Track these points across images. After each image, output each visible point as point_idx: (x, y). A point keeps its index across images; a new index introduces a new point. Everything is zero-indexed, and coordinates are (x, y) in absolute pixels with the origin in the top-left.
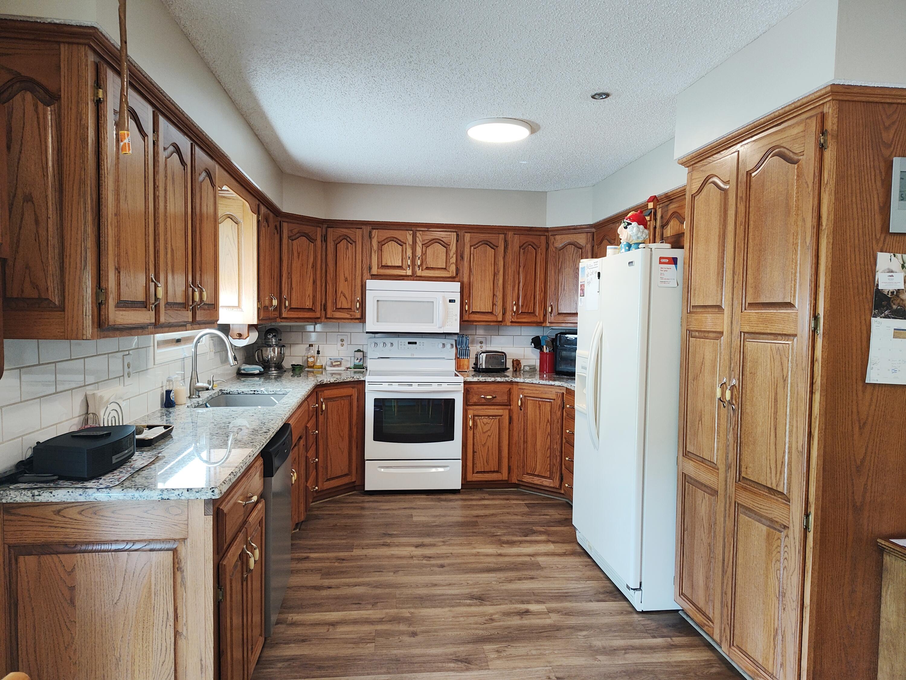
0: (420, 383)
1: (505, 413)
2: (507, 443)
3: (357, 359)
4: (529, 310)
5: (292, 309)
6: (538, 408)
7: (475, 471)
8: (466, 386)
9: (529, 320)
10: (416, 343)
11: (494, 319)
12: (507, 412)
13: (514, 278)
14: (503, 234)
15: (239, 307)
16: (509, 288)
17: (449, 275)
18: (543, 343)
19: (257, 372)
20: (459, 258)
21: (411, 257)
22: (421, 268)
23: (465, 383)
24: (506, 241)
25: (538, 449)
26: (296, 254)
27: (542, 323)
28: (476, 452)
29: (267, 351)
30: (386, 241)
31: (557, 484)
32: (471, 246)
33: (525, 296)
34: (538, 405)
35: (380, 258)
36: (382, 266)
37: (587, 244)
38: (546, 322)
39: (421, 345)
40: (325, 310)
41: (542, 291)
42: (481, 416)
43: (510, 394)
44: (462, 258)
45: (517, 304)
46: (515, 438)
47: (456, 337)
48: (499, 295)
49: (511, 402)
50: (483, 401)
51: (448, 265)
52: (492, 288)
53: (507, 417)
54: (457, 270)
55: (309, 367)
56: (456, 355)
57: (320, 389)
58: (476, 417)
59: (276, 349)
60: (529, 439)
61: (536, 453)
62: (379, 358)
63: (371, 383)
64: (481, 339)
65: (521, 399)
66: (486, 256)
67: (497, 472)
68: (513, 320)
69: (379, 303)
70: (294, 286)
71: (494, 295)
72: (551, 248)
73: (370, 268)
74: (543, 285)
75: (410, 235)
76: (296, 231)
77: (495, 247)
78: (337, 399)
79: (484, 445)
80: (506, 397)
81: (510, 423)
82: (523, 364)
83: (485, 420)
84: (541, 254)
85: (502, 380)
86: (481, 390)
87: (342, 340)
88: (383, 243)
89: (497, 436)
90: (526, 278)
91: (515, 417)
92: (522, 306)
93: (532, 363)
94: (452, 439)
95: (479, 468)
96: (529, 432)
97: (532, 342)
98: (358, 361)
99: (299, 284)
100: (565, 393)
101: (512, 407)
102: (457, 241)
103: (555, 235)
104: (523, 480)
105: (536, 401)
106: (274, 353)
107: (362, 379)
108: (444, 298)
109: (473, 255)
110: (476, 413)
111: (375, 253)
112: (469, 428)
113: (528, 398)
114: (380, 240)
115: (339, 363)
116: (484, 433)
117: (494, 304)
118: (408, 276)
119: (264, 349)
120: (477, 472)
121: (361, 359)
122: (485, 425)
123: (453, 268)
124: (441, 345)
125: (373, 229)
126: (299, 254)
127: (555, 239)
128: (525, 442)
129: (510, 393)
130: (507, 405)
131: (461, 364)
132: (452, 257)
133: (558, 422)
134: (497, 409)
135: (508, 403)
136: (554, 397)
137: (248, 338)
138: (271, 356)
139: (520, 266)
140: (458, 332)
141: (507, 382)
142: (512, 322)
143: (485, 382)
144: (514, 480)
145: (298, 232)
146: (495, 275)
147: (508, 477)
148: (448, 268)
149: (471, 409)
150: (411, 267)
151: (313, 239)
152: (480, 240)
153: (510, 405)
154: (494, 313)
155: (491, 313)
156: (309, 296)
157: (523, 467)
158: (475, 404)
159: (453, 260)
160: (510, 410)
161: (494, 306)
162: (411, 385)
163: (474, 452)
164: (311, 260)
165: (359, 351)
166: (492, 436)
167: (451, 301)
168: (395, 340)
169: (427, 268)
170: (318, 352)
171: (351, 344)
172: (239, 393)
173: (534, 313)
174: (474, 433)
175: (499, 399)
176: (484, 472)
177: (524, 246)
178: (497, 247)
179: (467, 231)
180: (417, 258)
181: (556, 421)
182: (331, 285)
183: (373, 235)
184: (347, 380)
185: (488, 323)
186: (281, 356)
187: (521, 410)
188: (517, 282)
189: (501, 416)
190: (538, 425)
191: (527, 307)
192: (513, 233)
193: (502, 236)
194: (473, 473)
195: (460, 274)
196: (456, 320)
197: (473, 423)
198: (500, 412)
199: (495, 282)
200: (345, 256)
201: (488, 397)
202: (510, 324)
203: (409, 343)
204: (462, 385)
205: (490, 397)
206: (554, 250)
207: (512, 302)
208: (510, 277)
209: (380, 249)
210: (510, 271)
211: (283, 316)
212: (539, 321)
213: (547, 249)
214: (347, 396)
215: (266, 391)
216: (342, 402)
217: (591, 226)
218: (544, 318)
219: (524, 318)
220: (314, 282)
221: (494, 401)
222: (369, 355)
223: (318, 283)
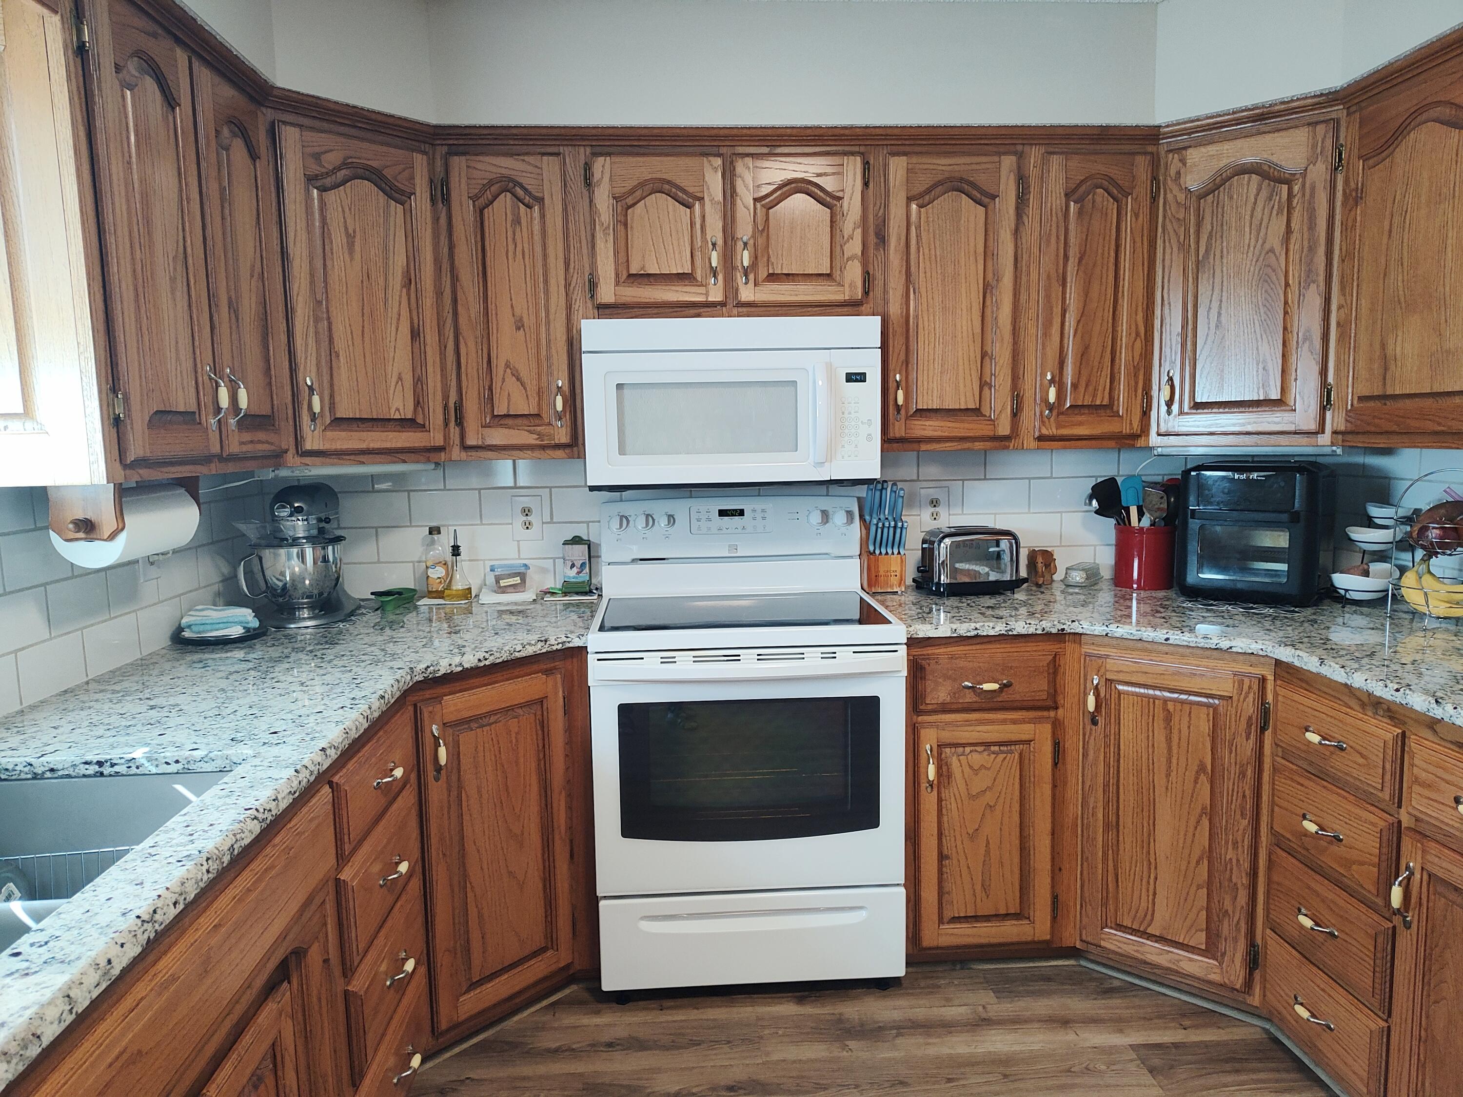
0: (764, 653)
1: (1043, 734)
2: (1049, 826)
3: (573, 566)
4: (1094, 396)
5: (338, 422)
6: (1159, 724)
7: (948, 914)
8: (917, 651)
9: (1097, 431)
10: (741, 513)
11: (987, 431)
12: (1047, 728)
13: (1048, 297)
14: (1015, 153)
15: (27, 413)
16: (1031, 330)
17: (840, 297)
18: (1128, 498)
19: (236, 631)
20: (872, 239)
21: (720, 242)
22: (751, 277)
23: (912, 642)
24: (1022, 179)
25: (1161, 858)
26: (338, 239)
27: (1135, 437)
28: (947, 857)
29: (276, 555)
30: (638, 194)
31: (1236, 974)
32: (909, 199)
33: (1083, 354)
34: (1160, 714)
35: (622, 253)
36: (630, 276)
37: (1312, 161)
38: (1148, 435)
39: (759, 516)
40: (460, 422)
41: (1138, 334)
42: (964, 745)
43: (1055, 673)
44: (882, 239)
45: (1058, 381)
46: (1074, 809)
47: (862, 491)
48: (1002, 353)
49: (1060, 699)
50: (970, 697)
51: (837, 263)
52: (978, 330)
53: (1047, 748)
54: (867, 278)
55: (432, 594)
56: (864, 543)
57: (428, 694)
58: (948, 750)
59: (309, 552)
60: (1127, 819)
61: (1152, 865)
62: (634, 561)
63: (606, 656)
64: (933, 493)
65: (1096, 688)
66: (958, 231)
67: (1017, 916)
68: (1045, 431)
69: (626, 392)
70: (340, 344)
71: (984, 354)
72: (1173, 194)
73: (593, 285)
74: (1140, 316)
75: (715, 169)
76: (332, 159)
77: (986, 200)
78: (493, 719)
79: (972, 837)
80: (1041, 685)
81: (1055, 764)
82: (1061, 564)
83: (978, 758)
84: (1137, 216)
85: (1031, 630)
86: (962, 663)
87: (526, 512)
88: (630, 201)
89: (1016, 807)
90: (1086, 294)
91: (1073, 743)
92: (1075, 386)
93: (1086, 557)
94: (873, 822)
95: (958, 906)
96: (1128, 798)
97: (1091, 498)
98: (575, 570)
99: (358, 340)
100: (1270, 677)
101: (1060, 711)
102: (866, 184)
103: (1185, 148)
104: (1103, 943)
105: (1155, 698)
106: (303, 561)
107: (577, 643)
108: (830, 368)
109: (918, 227)
110: (947, 736)
111: (606, 234)
112: (924, 785)
113: (1120, 687)
114: (619, 191)
115: (517, 580)
116: (973, 797)
117: (984, 384)
118: (713, 305)
119: (267, 554)
120: (955, 920)
121: (583, 565)
122: (976, 772)
123: (854, 273)
124: (816, 518)
125: (595, 154)
126: (350, 239)
127: (1183, 161)
128: (1113, 826)
129: (1054, 668)
130: (1047, 709)
131: (882, 573)
132: (851, 237)
133: (1243, 774)
134: (1014, 722)
135: (1050, 703)
136: (1226, 688)
137: (122, 537)
138: (293, 574)
139: (1066, 257)
140: (877, 475)
141: (1047, 636)
142: (1041, 438)
143: (977, 636)
144: (1071, 938)
145: (344, 165)
146: (987, 289)
147: (1052, 933)
148: (837, 274)
149: (931, 725)
150: (720, 277)
151: (402, 192)
152: (940, 177)
153: (1057, 708)
154: (986, 411)
155: (977, 411)
156: (400, 378)
157: (1105, 903)
158: (944, 709)
159: (854, 247)
160: (1057, 726)
161: (986, 390)
162: (736, 658)
163: (942, 857)
164: (399, 261)
165: (576, 540)
166: (999, 808)
167: (851, 378)
168: (680, 507)
169: (773, 277)
170: (456, 550)
171: (551, 522)
172: (35, 777)
173: (1109, 408)
174: (940, 800)
175: (1021, 691)
176: (976, 918)
177: (1083, 188)
178: (993, 197)
179: (895, 149)
180: (740, 245)
181: (1234, 770)
182: (471, 344)
183: (597, 176)
184: (523, 654)
185: (967, 445)
186: (327, 568)
187: (1094, 722)
188: (1057, 310)
189: (1028, 742)
190: (1160, 780)
191: (1091, 388)
192: (1043, 150)
193: (1008, 162)
194: (941, 921)
195: (878, 291)
196: (869, 437)
197: (939, 769)
198: (1025, 731)
199: (988, 312)
200: (511, 247)
201: (987, 687)
202: (1034, 444)
203: (723, 513)
204: (903, 650)
205: (995, 686)
206: (1181, 197)
207: (1043, 375)
208: (1034, 295)
209: (623, 222)
210: (1034, 276)
211: (308, 446)
212: (1126, 430)
213: (1154, 199)
214: (529, 704)
215: (149, 759)
216: (513, 724)
217: (1331, 98)
218: (1141, 421)
219: (1080, 424)
220: (415, 334)
221: (1004, 697)
222: (606, 554)
223: (431, 337)
